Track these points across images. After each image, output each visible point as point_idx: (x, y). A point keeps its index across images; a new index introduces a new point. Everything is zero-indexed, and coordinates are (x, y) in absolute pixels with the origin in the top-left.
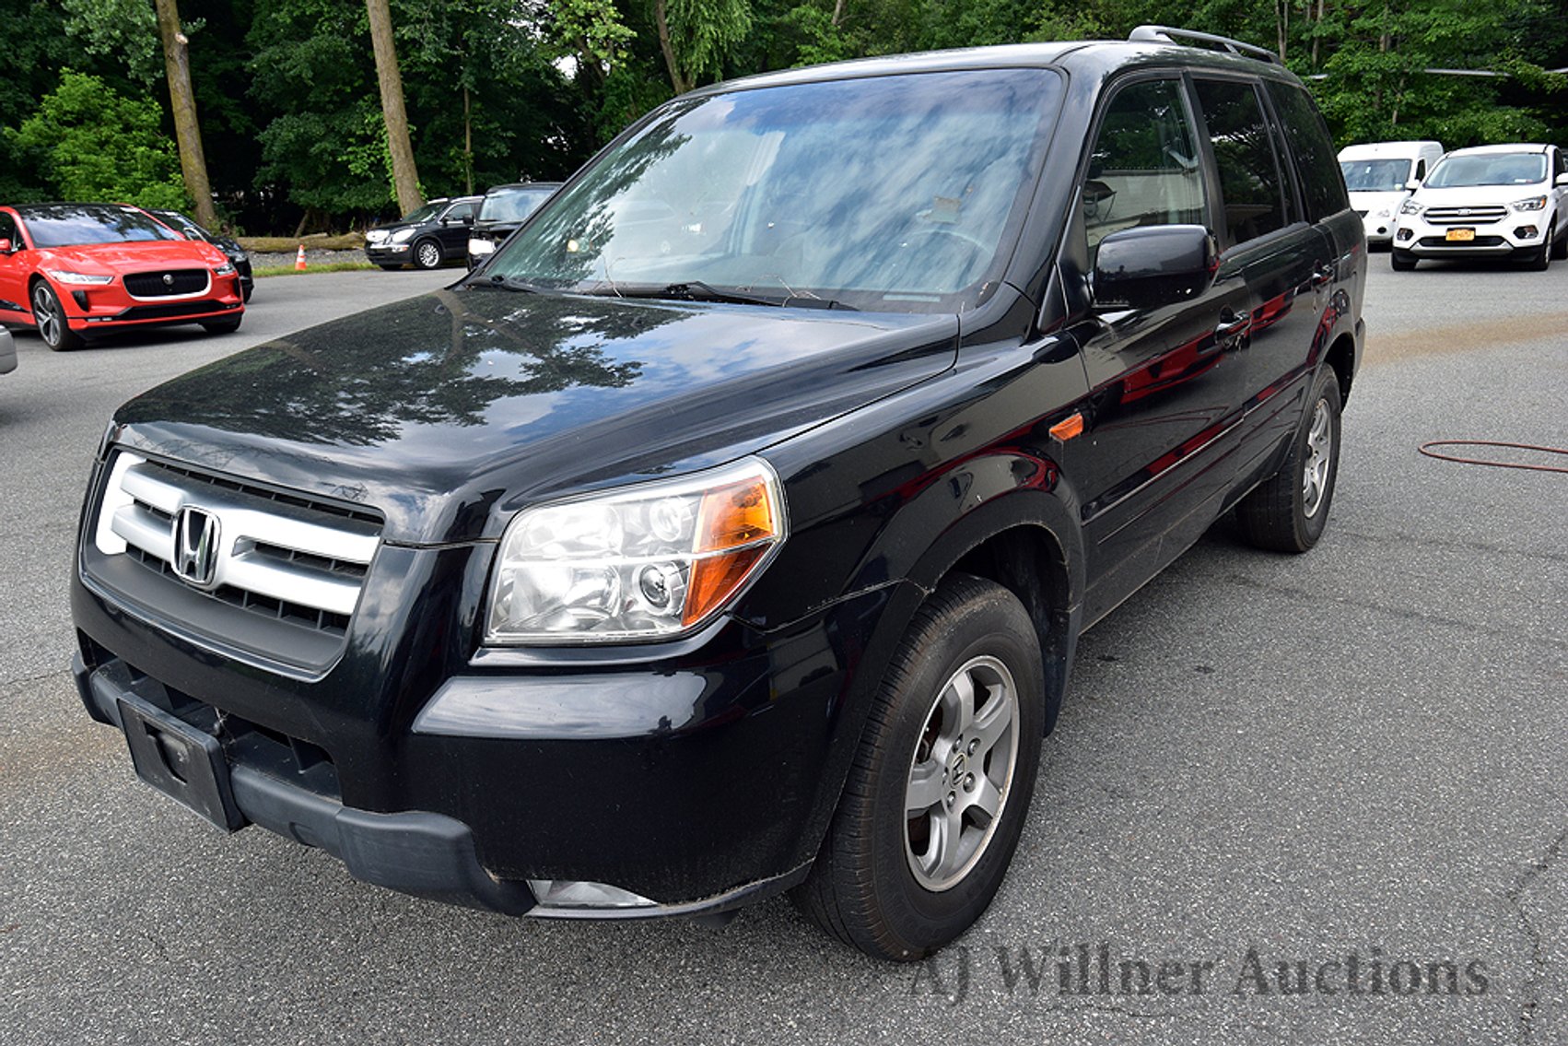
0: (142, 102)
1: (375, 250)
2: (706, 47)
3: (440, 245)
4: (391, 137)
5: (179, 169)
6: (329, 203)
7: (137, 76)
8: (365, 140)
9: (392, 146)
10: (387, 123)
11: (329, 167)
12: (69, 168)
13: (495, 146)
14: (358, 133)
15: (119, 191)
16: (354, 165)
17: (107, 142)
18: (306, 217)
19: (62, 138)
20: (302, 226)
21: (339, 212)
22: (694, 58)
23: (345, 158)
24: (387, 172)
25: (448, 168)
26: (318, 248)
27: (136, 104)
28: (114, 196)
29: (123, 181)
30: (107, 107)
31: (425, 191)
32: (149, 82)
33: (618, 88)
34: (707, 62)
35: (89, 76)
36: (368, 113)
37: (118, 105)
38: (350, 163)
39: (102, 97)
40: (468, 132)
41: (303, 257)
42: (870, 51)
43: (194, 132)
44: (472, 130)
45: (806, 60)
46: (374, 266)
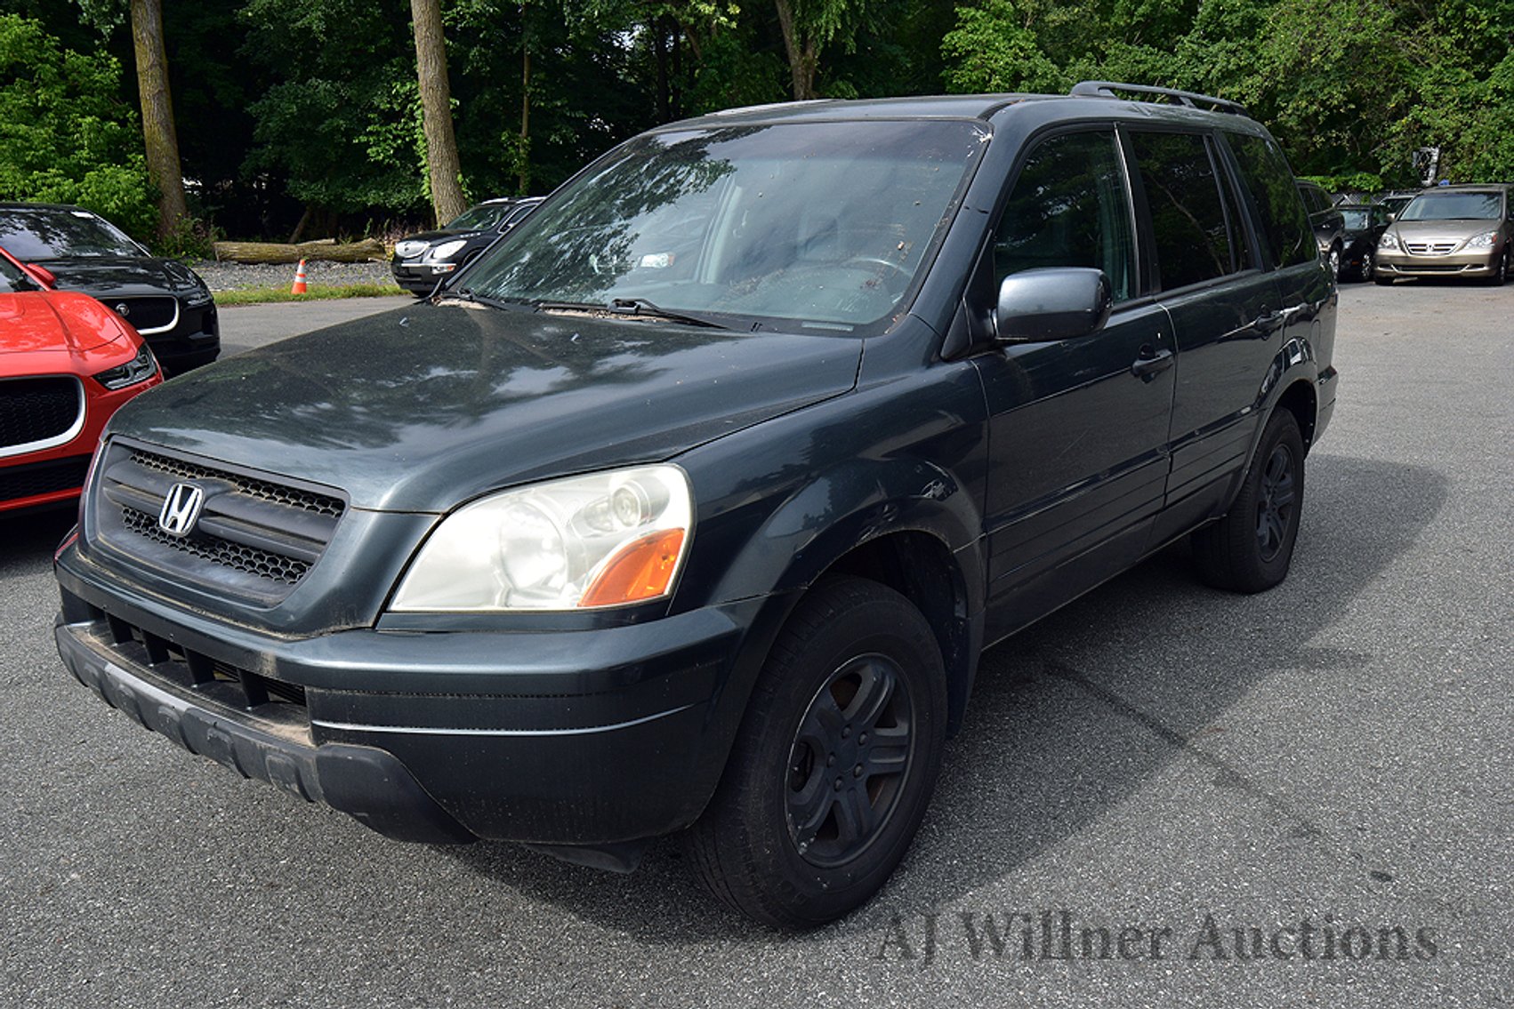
0: (94, 57)
1: (407, 268)
4: (427, 113)
5: (141, 147)
6: (339, 197)
7: (91, 21)
8: (390, 117)
9: (429, 125)
10: (421, 94)
14: (382, 107)
15: (55, 176)
16: (374, 149)
17: (46, 109)
18: (306, 216)
20: (300, 225)
21: (352, 211)
22: (821, 21)
23: (363, 139)
24: (421, 159)
25: (499, 156)
26: (322, 260)
27: (86, 59)
28: (48, 182)
29: (63, 161)
30: (46, 61)
31: (469, 187)
32: (107, 29)
33: (720, 58)
34: (839, 27)
35: (23, 16)
36: (396, 81)
37: (63, 60)
38: (370, 147)
39: (40, 48)
40: (525, 110)
41: (303, 276)
42: (1052, 17)
43: (164, 99)
44: (530, 108)
45: (969, 26)
46: (403, 291)
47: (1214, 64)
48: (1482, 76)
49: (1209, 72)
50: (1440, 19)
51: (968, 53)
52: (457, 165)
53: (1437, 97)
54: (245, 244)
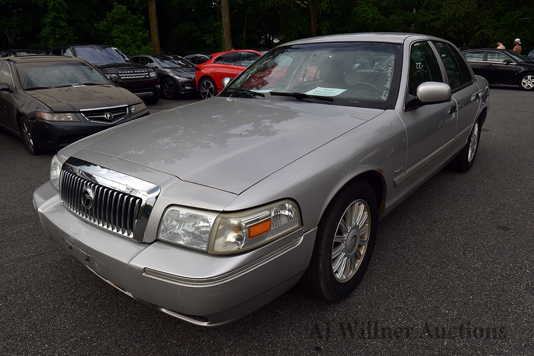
0: (138, 16)
4: (225, 31)
7: (136, 6)
9: (225, 34)
10: (222, 26)
11: (199, 41)
12: (117, 39)
17: (128, 30)
19: (114, 28)
23: (205, 38)
24: (222, 43)
30: (129, 17)
32: (141, 9)
35: (123, 5)
38: (207, 40)
39: (127, 14)
40: (245, 30)
48: (498, 21)
51: (361, 13)
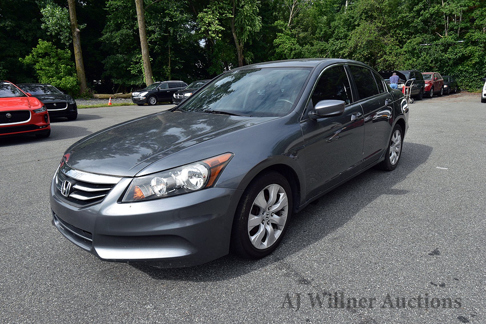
0: (65, 51)
1: (134, 99)
2: (247, 34)
3: (156, 97)
4: (144, 62)
5: (76, 72)
6: (124, 83)
7: (64, 42)
8: (137, 63)
9: (145, 65)
10: (143, 57)
11: (125, 72)
12: (40, 71)
13: (178, 65)
14: (134, 61)
15: (55, 79)
16: (132, 71)
17: (53, 63)
18: (119, 88)
19: (38, 62)
21: (128, 86)
22: (243, 37)
23: (130, 69)
24: (143, 73)
25: (163, 72)
26: (119, 98)
27: (63, 51)
28: (53, 80)
29: (57, 75)
30: (53, 52)
31: (154, 79)
32: (68, 44)
33: (218, 47)
34: (247, 38)
35: (47, 42)
36: (138, 54)
37: (57, 51)
38: (131, 70)
39: (52, 49)
40: (170, 60)
41: (111, 101)
42: (300, 35)
43: (81, 60)
44: (171, 60)
45: (280, 38)
46: (135, 104)
47: (337, 46)
48: (401, 48)
49: (336, 48)
50: (391, 34)
51: (280, 44)
52: (152, 74)
53: (391, 53)
54: (101, 95)
